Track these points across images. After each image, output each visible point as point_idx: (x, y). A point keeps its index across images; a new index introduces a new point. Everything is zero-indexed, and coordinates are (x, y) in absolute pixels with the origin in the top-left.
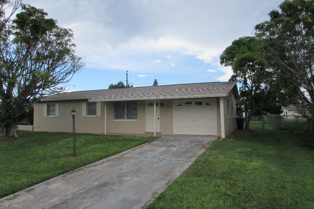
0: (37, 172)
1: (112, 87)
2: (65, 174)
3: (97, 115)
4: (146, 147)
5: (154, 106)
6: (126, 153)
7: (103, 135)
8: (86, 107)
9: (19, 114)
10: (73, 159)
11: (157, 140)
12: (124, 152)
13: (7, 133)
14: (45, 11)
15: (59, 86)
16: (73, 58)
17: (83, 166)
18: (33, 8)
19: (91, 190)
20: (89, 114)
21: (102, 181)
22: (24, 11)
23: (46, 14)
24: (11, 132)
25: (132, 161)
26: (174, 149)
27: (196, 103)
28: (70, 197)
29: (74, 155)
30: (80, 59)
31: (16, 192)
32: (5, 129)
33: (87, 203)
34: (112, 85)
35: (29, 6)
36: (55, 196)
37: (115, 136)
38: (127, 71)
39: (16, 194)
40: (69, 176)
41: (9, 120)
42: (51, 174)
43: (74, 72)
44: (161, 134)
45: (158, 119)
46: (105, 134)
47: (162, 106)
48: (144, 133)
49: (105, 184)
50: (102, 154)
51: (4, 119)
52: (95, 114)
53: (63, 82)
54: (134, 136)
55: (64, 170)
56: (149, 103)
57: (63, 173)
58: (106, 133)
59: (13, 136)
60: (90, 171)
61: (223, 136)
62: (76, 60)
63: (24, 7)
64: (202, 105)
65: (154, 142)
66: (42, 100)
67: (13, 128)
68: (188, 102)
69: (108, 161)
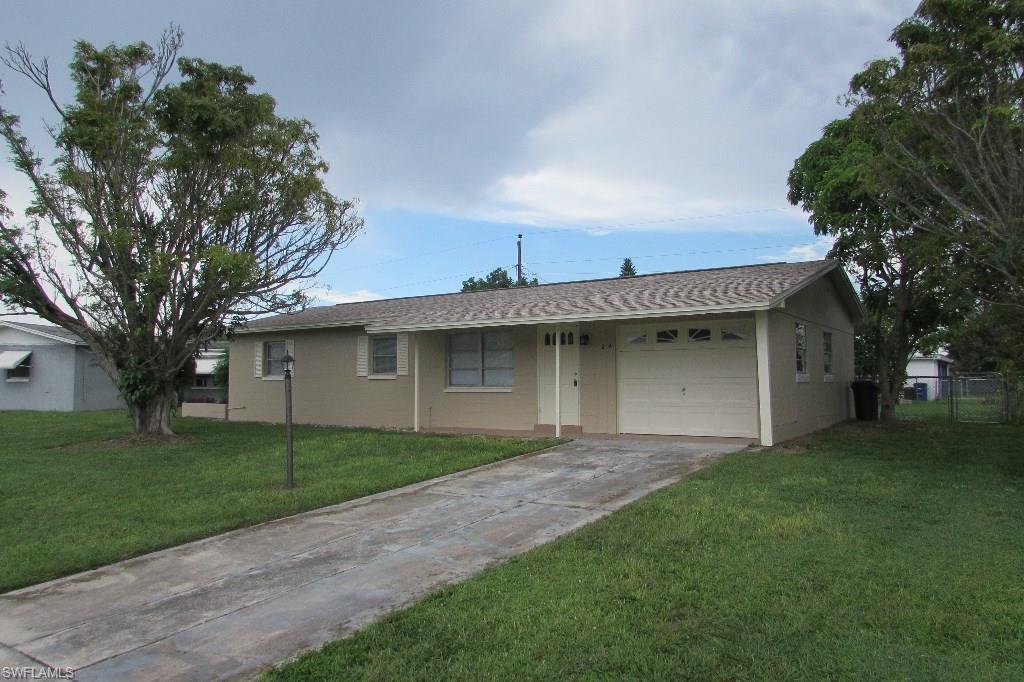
0: (173, 523)
1: (471, 287)
2: (241, 530)
3: (399, 373)
4: (510, 468)
5: (554, 343)
6: (436, 484)
7: (410, 432)
8: (366, 347)
9: (171, 371)
10: (282, 494)
11: (554, 450)
12: (425, 484)
13: (143, 422)
14: (245, 72)
15: (286, 291)
16: (330, 205)
17: (299, 511)
18: (214, 67)
19: (282, 569)
20: (376, 371)
21: (323, 550)
22: (187, 78)
23: (251, 80)
24: (153, 420)
25: (441, 503)
26: (586, 475)
27: (692, 332)
28: (220, 583)
29: (291, 483)
30: (347, 205)
31: (102, 565)
32: (137, 412)
33: (253, 598)
34: (471, 280)
35: (200, 62)
36: (187, 579)
37: (443, 436)
38: (520, 236)
39: (100, 570)
40: (245, 535)
41: (148, 386)
42: (202, 528)
43: (334, 246)
44: (584, 431)
45: (576, 384)
46: (416, 430)
47: (585, 344)
48: (532, 428)
49: (330, 558)
50: (366, 482)
51: (135, 383)
52: (393, 369)
53: (300, 276)
54: (495, 438)
55: (239, 522)
56: (547, 336)
57: (236, 528)
58: (421, 428)
59: (160, 432)
60: (311, 526)
61: (767, 440)
62: (337, 212)
63: (187, 68)
64: (708, 339)
65: (543, 455)
66: (238, 330)
67: (159, 407)
68: (665, 332)
69: (373, 501)
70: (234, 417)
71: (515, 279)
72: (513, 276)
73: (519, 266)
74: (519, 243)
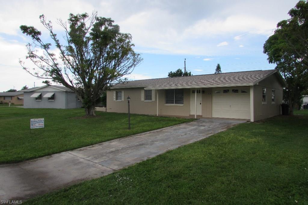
0: (105, 136)
1: (172, 75)
2: (121, 138)
3: (153, 100)
4: (183, 126)
6: (165, 129)
7: (155, 116)
8: (144, 93)
9: (96, 99)
10: (128, 130)
11: (194, 121)
12: (162, 129)
13: (89, 113)
14: (112, 20)
15: (123, 78)
16: (134, 54)
17: (133, 134)
18: (104, 18)
19: (133, 146)
20: (146, 99)
21: (141, 143)
22: (98, 22)
23: (113, 21)
24: (91, 112)
25: (166, 134)
26: (202, 128)
27: (233, 90)
28: (120, 149)
29: (129, 128)
30: (139, 55)
31: (94, 144)
32: (87, 109)
33: (129, 152)
34: (171, 72)
35: (101, 18)
36: (113, 148)
37: (165, 117)
38: (185, 59)
39: (94, 145)
40: (123, 139)
41: (90, 103)
42: (113, 138)
43: (135, 65)
44: (203, 116)
45: (201, 104)
46: (157, 115)
47: (204, 93)
48: (188, 116)
49: (142, 144)
50: (148, 128)
51: (87, 103)
52: (151, 99)
53: (126, 74)
54: (179, 118)
55: (120, 136)
56: (193, 91)
57: (120, 138)
58: (159, 115)
59: (93, 115)
60: (137, 138)
61: (252, 120)
62: (136, 56)
63: (97, 19)
64: (238, 92)
65: (191, 123)
66: (111, 88)
67: (92, 109)
68: (226, 91)
69: (150, 133)
70: (108, 111)
71: (184, 72)
72: (183, 71)
73: (185, 68)
74: (185, 61)
